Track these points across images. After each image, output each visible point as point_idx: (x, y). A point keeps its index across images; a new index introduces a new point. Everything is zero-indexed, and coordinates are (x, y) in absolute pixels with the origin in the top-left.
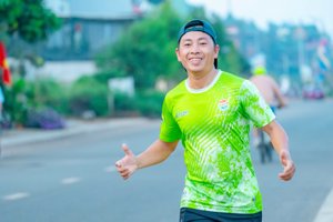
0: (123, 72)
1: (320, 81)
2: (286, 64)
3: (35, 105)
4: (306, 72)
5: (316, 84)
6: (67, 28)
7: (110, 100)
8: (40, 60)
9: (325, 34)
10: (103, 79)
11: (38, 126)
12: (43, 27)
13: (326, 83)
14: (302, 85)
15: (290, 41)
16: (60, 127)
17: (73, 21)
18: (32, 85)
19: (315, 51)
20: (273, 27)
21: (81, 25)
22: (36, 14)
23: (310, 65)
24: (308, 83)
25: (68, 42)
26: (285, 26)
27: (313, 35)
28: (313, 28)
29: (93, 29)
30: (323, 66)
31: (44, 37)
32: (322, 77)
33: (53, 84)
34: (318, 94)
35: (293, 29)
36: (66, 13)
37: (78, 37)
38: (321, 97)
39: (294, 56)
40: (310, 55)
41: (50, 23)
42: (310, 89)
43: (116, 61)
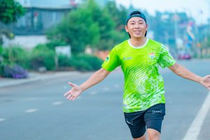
0: (64, 43)
1: (188, 48)
2: (167, 37)
3: (9, 63)
4: (179, 42)
5: (186, 50)
6: (29, 14)
7: (56, 60)
8: (12, 35)
9: (191, 18)
10: (52, 46)
11: (11, 76)
12: (14, 14)
13: (192, 49)
14: (177, 50)
15: (169, 23)
16: (25, 77)
17: (33, 10)
18: (7, 51)
19: (185, 29)
20: (158, 14)
21: (38, 13)
22: (9, 5)
23: (182, 38)
24: (181, 49)
25: (30, 24)
26: (166, 13)
27: (184, 19)
28: (184, 14)
29: (45, 15)
30: (190, 38)
31: (15, 20)
32: (190, 45)
33: (20, 50)
34: (187, 57)
35: (171, 15)
36: (28, 5)
37: (36, 20)
38: (189, 58)
39: (172, 32)
40: (182, 31)
41: (18, 11)
42: (182, 53)
43: (60, 35)
